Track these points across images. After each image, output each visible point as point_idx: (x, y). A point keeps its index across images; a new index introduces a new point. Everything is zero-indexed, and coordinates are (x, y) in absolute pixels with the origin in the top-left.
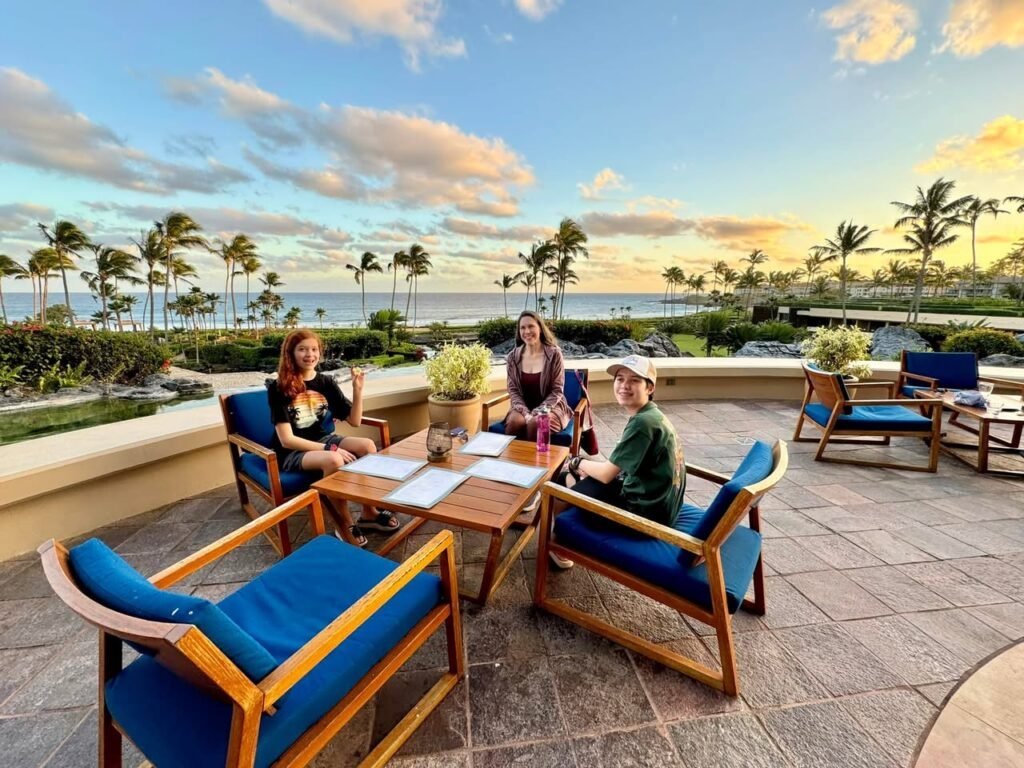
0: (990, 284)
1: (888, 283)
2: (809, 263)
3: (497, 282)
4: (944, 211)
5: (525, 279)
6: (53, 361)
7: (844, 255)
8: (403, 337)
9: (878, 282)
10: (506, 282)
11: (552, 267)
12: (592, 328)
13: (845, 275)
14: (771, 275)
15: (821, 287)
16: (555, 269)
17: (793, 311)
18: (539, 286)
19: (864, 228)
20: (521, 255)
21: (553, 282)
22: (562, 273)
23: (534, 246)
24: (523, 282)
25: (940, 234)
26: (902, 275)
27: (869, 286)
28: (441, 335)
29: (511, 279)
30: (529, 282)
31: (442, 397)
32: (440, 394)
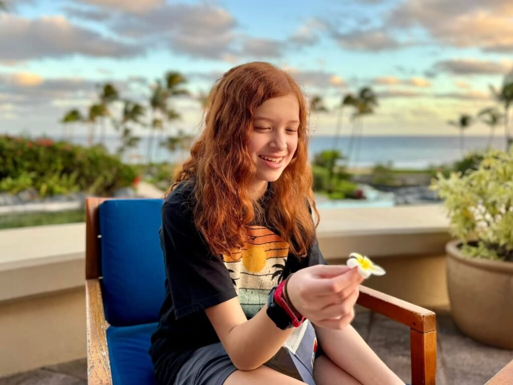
3: (451, 123)
5: (487, 117)
6: (55, 171)
8: (344, 176)
10: (464, 121)
24: (485, 121)
29: (470, 118)
30: (494, 120)
31: (482, 250)
32: (474, 244)
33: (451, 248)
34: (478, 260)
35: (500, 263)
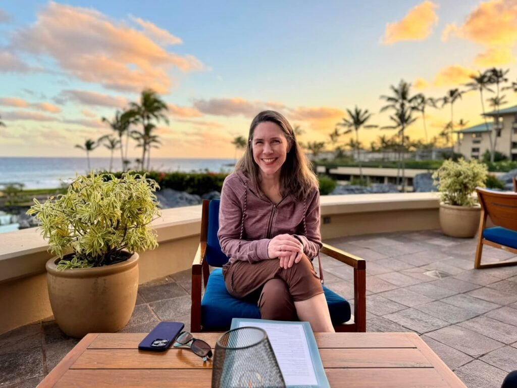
0: (431, 151)
1: (379, 151)
2: (332, 136)
3: (78, 146)
4: (410, 101)
5: (107, 142)
7: (357, 129)
9: (373, 150)
10: (89, 146)
11: (136, 132)
12: (203, 179)
13: (354, 145)
14: (309, 143)
15: (340, 153)
16: (140, 133)
17: (327, 170)
18: (124, 149)
19: (366, 112)
20: (104, 119)
21: (139, 146)
22: (147, 137)
23: (118, 112)
24: (105, 145)
25: (409, 117)
26: (387, 146)
27: (368, 152)
28: (16, 199)
29: (93, 143)
30: (113, 146)
31: (75, 262)
32: (69, 257)
33: (50, 266)
34: (72, 271)
35: (90, 269)
